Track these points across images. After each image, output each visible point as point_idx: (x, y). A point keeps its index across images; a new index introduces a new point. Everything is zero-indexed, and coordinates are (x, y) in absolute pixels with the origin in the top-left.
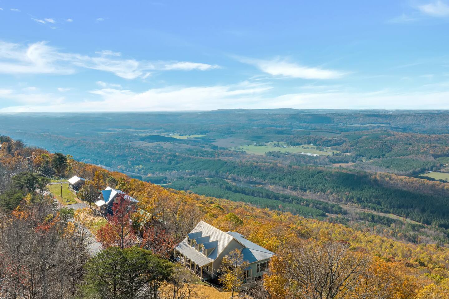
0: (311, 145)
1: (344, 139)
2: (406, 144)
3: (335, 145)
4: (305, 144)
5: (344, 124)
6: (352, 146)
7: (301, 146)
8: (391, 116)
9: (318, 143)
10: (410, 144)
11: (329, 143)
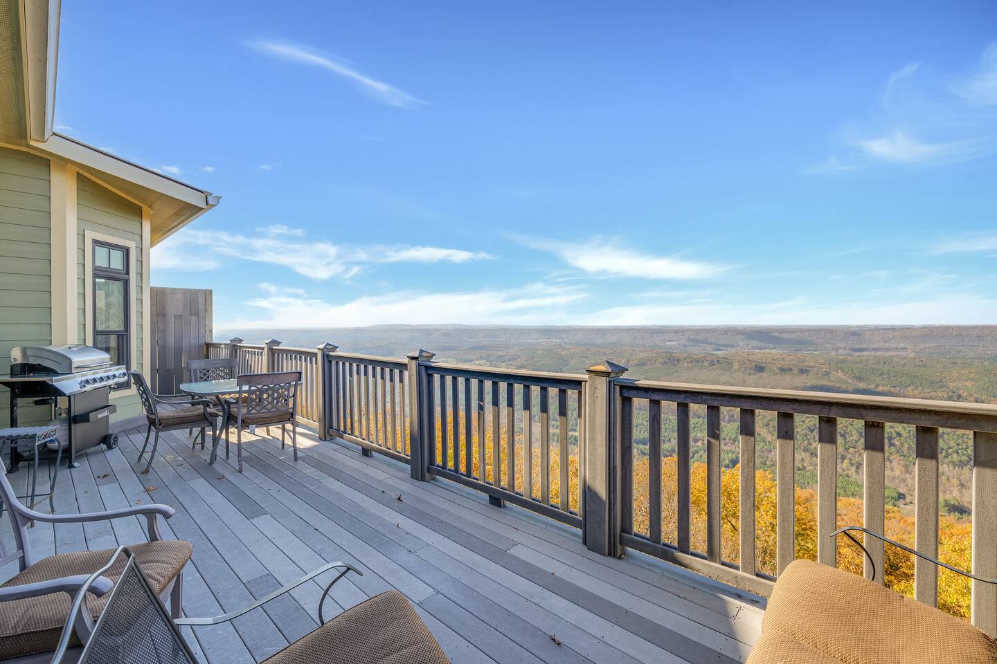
0: (484, 361)
1: (519, 354)
2: (582, 357)
3: (509, 360)
4: (477, 360)
5: (516, 340)
6: (527, 361)
7: (472, 363)
8: (563, 330)
9: (490, 359)
10: (587, 357)
11: (503, 360)
